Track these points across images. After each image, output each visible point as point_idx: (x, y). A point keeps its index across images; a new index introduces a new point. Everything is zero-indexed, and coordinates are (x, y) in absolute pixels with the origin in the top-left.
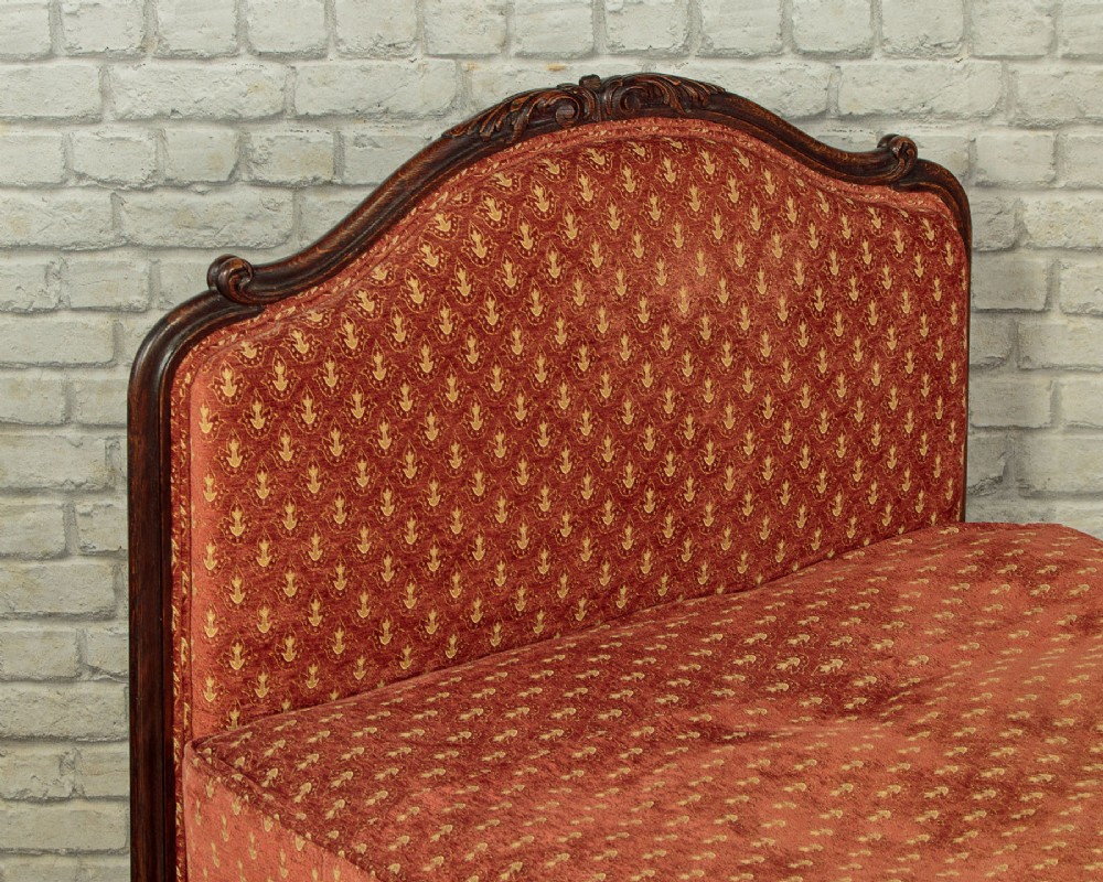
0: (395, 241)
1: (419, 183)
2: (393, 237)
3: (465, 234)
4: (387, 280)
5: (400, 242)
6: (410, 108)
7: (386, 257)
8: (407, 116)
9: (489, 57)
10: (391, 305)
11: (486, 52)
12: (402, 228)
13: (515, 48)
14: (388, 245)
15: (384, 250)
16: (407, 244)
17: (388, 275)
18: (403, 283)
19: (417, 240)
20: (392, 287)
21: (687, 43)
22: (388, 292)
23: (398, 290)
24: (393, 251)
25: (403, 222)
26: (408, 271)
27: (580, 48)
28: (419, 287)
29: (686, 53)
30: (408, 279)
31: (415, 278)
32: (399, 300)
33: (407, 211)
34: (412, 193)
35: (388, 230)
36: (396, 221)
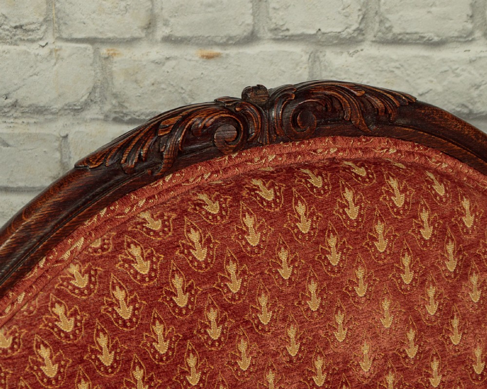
0: (21, 298)
1: (48, 229)
2: (19, 294)
3: (105, 291)
4: (12, 348)
5: (27, 300)
6: (43, 101)
7: (10, 320)
8: (39, 110)
9: (132, 41)
10: (18, 379)
11: (127, 36)
12: (28, 284)
13: (162, 31)
14: (13, 304)
15: (7, 311)
16: (36, 302)
17: (14, 342)
18: (31, 353)
19: (48, 297)
20: (18, 358)
21: (362, 26)
22: (14, 364)
23: (26, 362)
24: (18, 311)
25: (30, 276)
26: (37, 338)
27: (237, 31)
28: (51, 357)
29: (360, 38)
30: (38, 347)
31: (46, 346)
32: (27, 374)
33: (34, 262)
34: (40, 240)
35: (11, 286)
36: (21, 274)
